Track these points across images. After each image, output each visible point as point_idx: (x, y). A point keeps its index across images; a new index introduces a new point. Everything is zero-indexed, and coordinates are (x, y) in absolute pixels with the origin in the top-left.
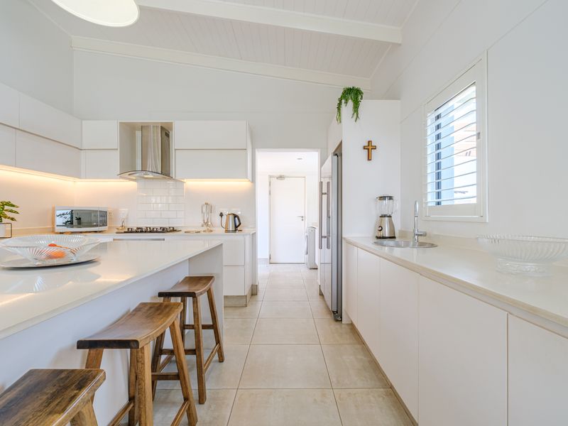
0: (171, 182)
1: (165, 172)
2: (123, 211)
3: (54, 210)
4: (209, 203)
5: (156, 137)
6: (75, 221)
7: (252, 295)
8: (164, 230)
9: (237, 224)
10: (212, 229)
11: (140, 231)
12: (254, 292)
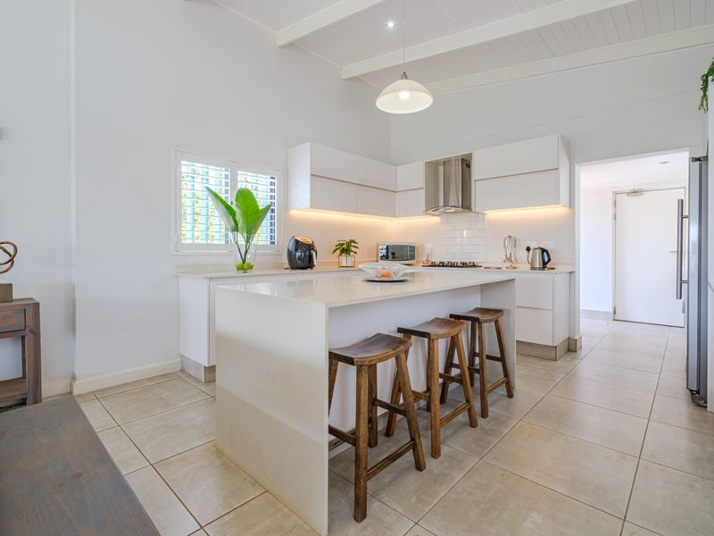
0: (472, 215)
1: (466, 205)
2: (428, 246)
3: (378, 245)
4: (513, 235)
5: (457, 170)
6: (390, 255)
7: (569, 350)
8: (464, 265)
9: (546, 260)
10: (516, 265)
11: (442, 265)
12: (572, 348)
